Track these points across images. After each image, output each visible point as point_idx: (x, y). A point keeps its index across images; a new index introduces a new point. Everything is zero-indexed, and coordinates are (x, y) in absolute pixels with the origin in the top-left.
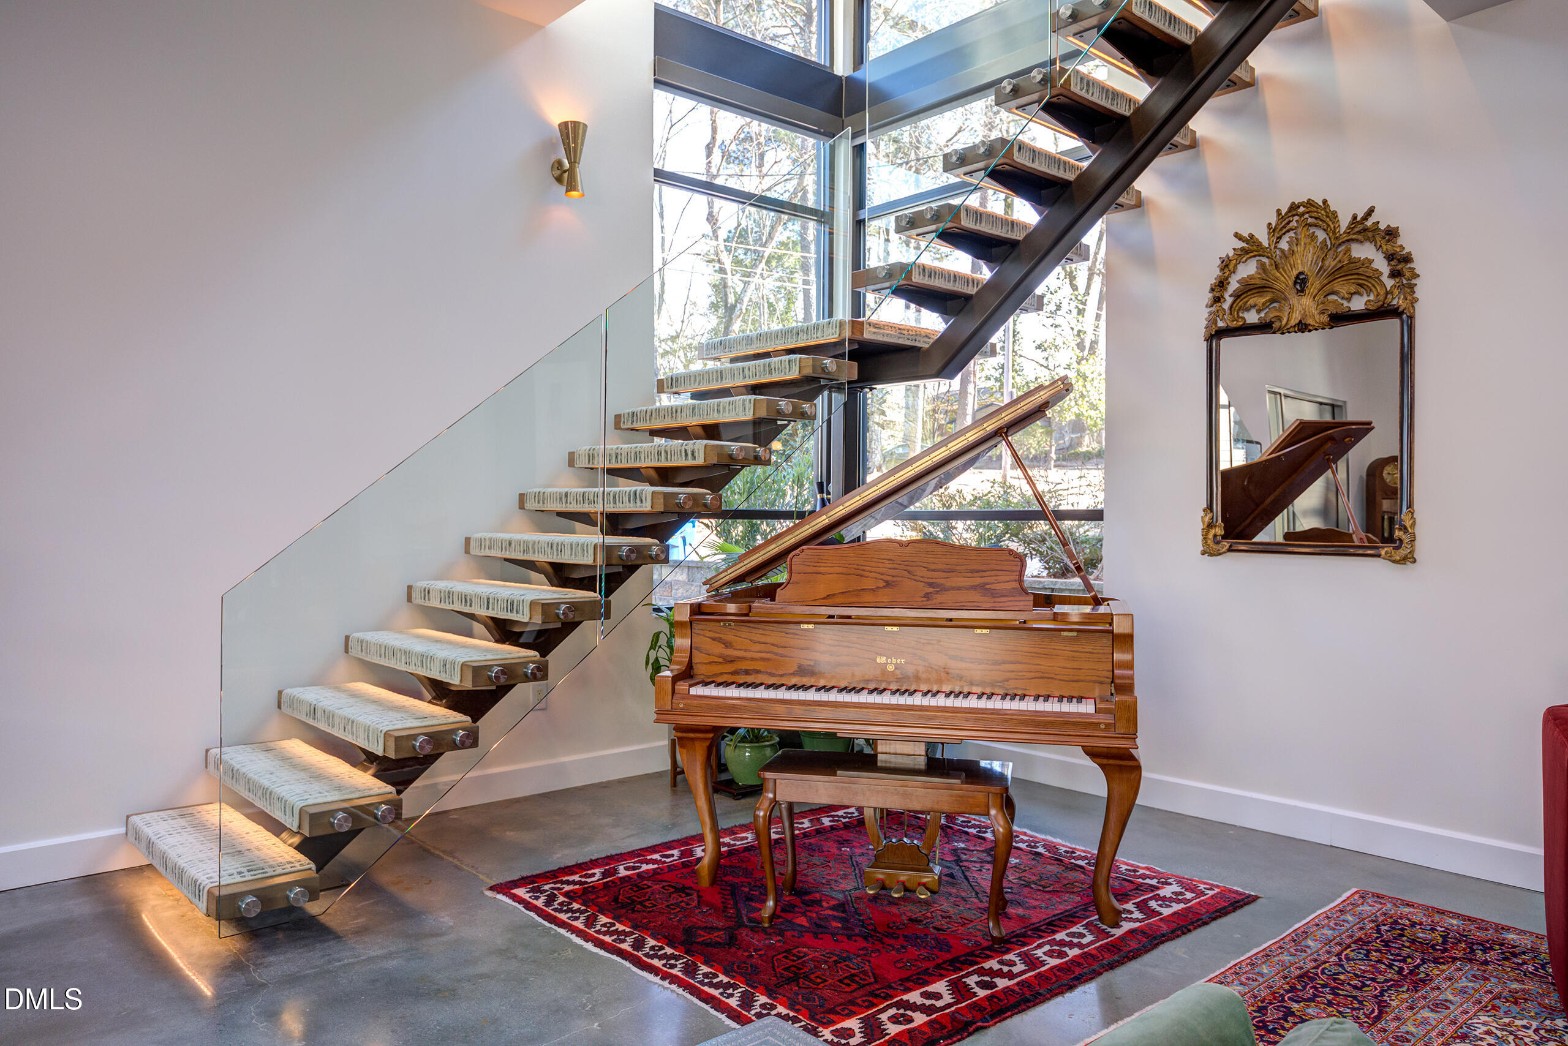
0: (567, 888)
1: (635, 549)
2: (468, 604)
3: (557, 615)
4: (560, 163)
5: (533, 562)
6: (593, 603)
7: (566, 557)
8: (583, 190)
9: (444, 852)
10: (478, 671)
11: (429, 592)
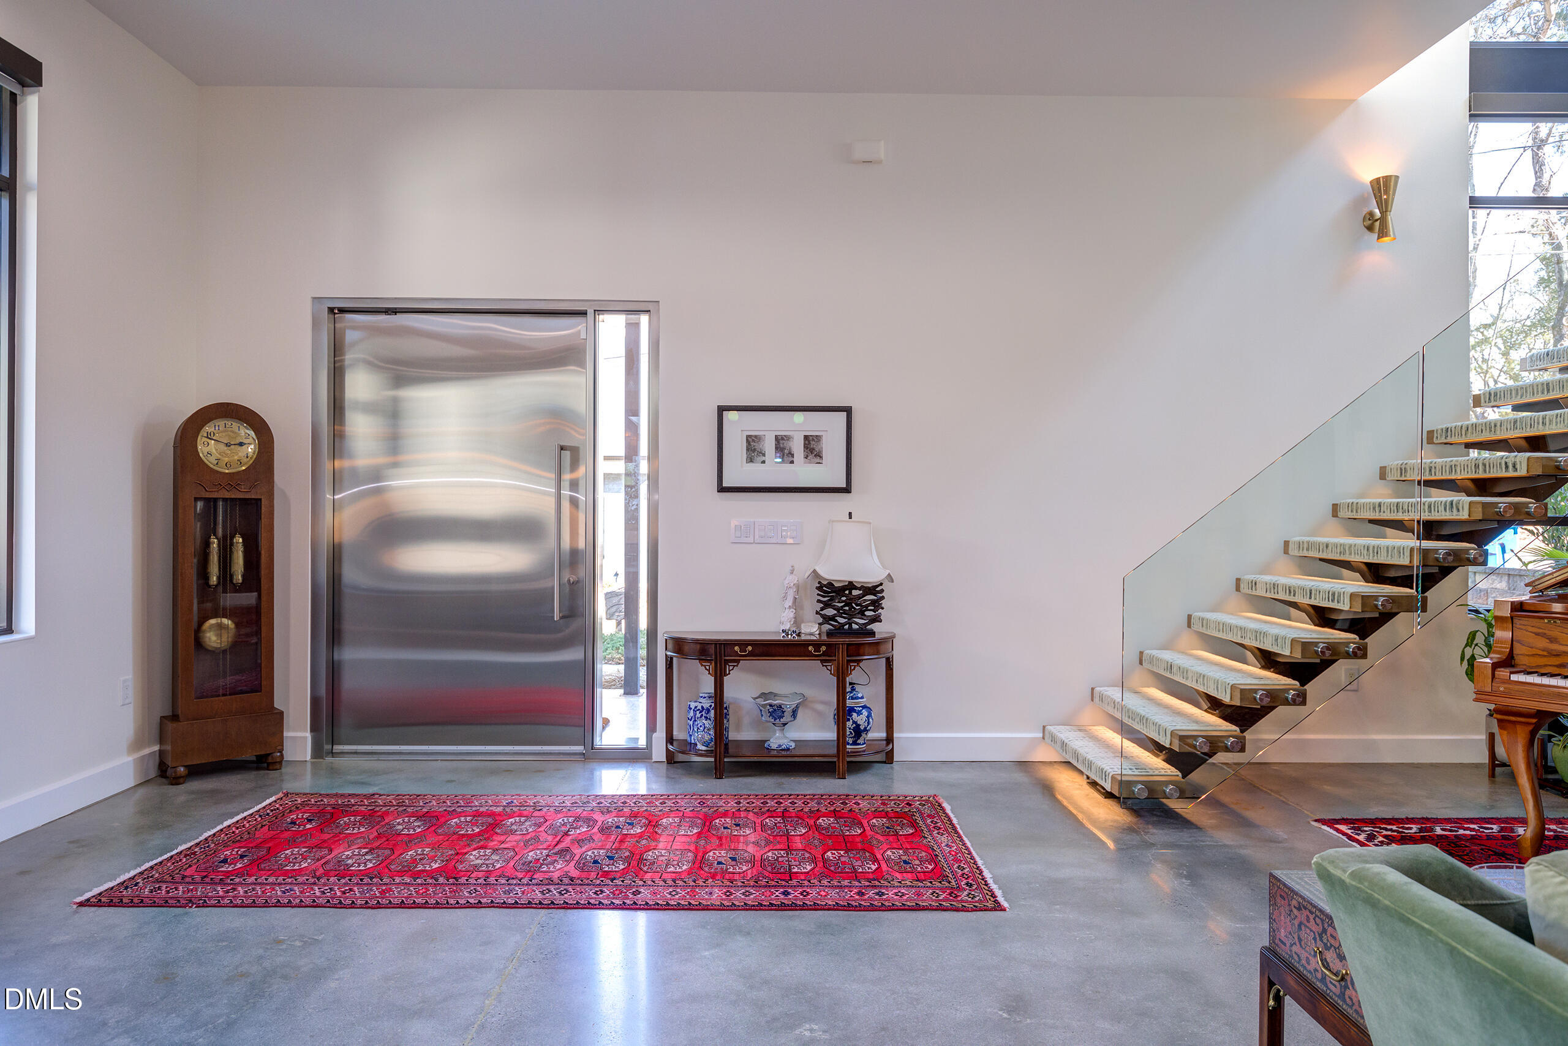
0: (1385, 832)
1: (1451, 552)
2: (1292, 594)
3: (1376, 606)
4: (1371, 214)
5: (1349, 562)
6: (1411, 597)
7: (1382, 558)
8: (1394, 234)
9: (1271, 790)
10: (1306, 646)
11: (1255, 584)
